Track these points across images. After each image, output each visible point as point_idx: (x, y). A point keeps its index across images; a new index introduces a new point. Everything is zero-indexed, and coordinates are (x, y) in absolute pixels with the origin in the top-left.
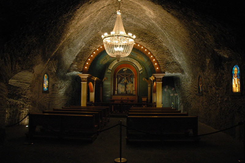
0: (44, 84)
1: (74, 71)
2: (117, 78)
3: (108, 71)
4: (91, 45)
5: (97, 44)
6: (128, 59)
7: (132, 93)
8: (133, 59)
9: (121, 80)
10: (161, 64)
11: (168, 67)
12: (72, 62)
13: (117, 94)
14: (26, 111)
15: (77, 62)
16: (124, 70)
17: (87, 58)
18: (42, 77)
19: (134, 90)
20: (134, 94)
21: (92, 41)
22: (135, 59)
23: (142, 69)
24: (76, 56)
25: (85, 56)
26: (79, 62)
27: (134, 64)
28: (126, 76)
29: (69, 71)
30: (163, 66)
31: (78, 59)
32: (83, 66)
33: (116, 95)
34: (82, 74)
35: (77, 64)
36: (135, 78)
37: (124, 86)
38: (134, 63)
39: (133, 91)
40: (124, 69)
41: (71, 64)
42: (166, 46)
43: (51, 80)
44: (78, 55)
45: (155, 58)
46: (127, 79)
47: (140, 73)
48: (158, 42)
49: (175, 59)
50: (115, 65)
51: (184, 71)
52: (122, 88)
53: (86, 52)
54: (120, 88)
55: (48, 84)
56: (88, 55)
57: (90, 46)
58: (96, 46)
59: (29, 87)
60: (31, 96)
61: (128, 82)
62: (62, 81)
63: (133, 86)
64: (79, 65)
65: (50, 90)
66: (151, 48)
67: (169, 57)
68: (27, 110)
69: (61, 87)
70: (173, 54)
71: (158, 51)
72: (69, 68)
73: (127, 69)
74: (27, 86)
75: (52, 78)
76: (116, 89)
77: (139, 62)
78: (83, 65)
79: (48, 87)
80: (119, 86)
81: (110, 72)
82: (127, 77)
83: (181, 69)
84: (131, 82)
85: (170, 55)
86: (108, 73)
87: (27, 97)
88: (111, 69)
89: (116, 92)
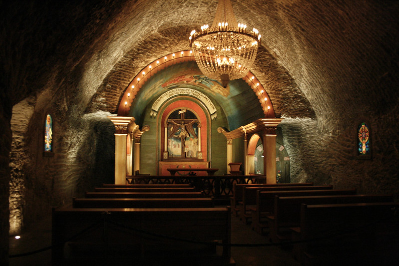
0: (46, 137)
1: (100, 109)
2: (167, 127)
3: (151, 114)
4: (137, 58)
5: (149, 55)
6: (190, 91)
7: (195, 156)
8: (199, 92)
9: (174, 132)
10: (273, 100)
11: (286, 106)
12: (95, 91)
13: (167, 158)
14: (15, 199)
15: (105, 91)
16: (180, 112)
17: (126, 84)
18: (43, 121)
19: (200, 150)
20: (199, 158)
21: (138, 50)
22: (203, 92)
23: (215, 110)
24: (105, 80)
25: (123, 80)
26: (110, 91)
27: (201, 102)
28: (184, 124)
29: (88, 110)
30: (277, 104)
31: (108, 85)
32: (118, 100)
33: (166, 160)
34: (118, 116)
35: (106, 95)
36: (201, 128)
37: (180, 144)
38: (201, 99)
39: (198, 152)
40: (180, 110)
41: (92, 95)
42: (282, 66)
43: (57, 127)
44: (108, 76)
45: (263, 87)
46: (186, 130)
47: (213, 118)
48: (268, 57)
49: (300, 90)
50: (165, 102)
51: (315, 114)
52: (177, 146)
53: (124, 71)
54: (173, 147)
55: (52, 135)
56: (130, 78)
57: (133, 60)
58: (146, 60)
59: (20, 141)
60: (25, 163)
61: (188, 136)
62: (75, 131)
63: (198, 142)
64: (109, 97)
65: (54, 151)
66: (256, 69)
67: (288, 87)
68: (17, 198)
69: (72, 143)
70: (297, 82)
71: (267, 74)
72: (88, 104)
73: (187, 110)
74: (17, 140)
75: (59, 122)
76: (166, 149)
77: (210, 97)
78: (118, 98)
79: (52, 142)
80: (170, 144)
81: (155, 115)
82: (185, 127)
83: (310, 110)
84: (193, 135)
85: (292, 84)
86: (151, 117)
87: (17, 166)
88: (157, 111)
89: (165, 154)
